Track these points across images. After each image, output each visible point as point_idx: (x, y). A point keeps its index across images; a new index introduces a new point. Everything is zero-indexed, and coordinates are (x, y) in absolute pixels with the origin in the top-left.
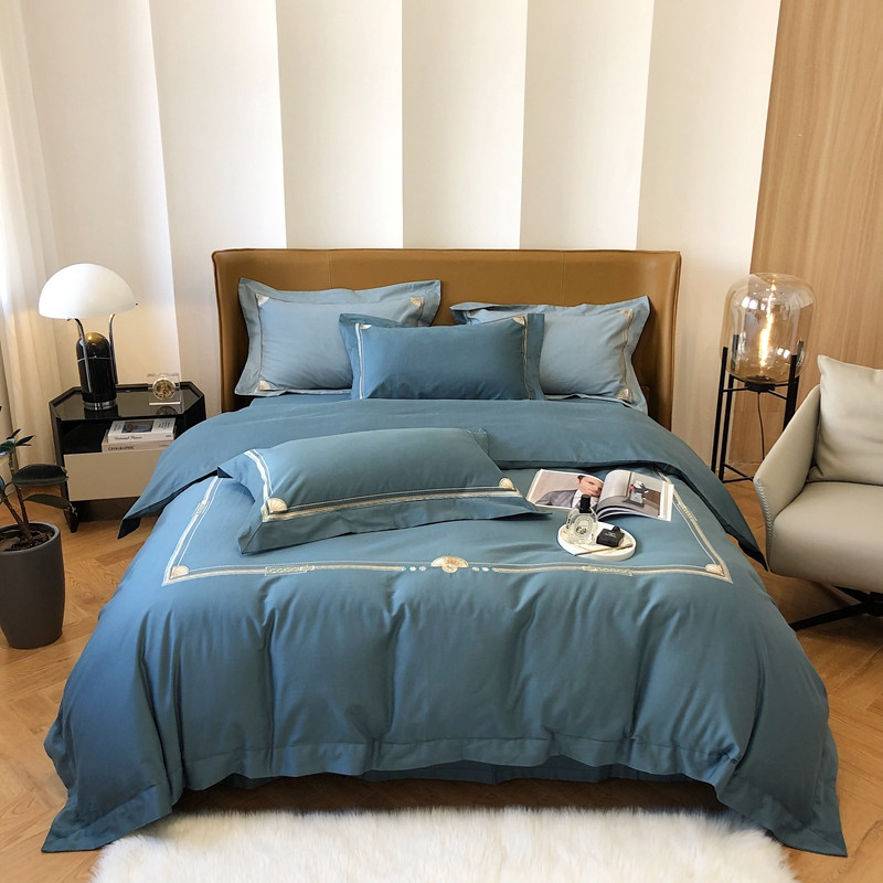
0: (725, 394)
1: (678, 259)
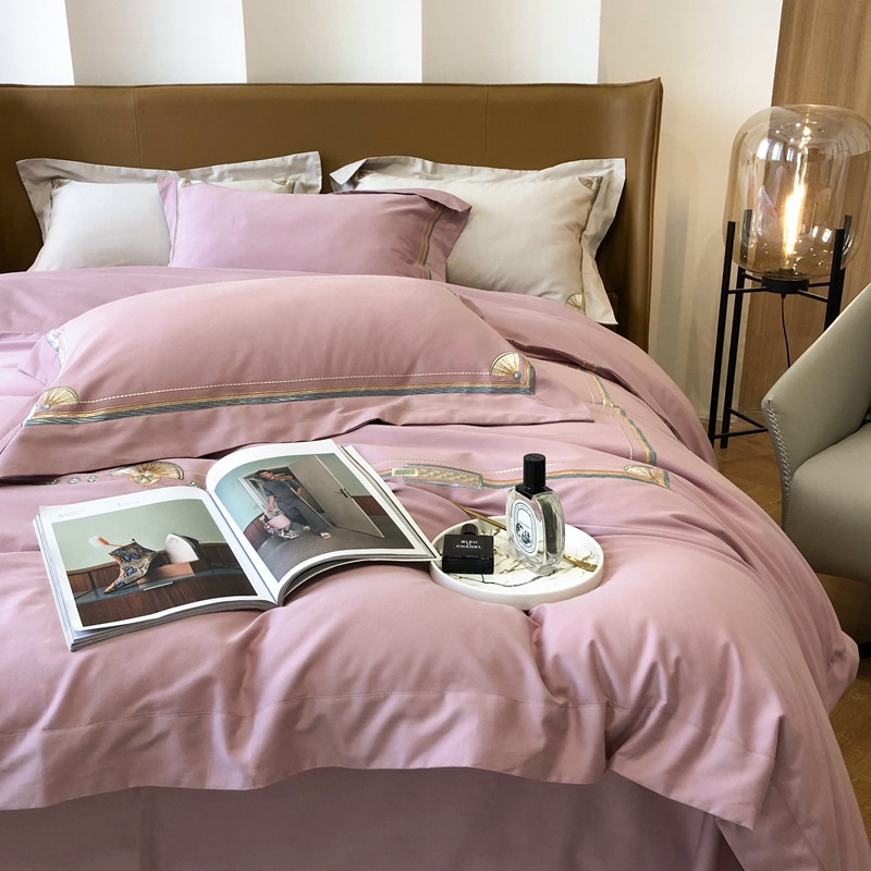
0: (732, 298)
1: (658, 88)
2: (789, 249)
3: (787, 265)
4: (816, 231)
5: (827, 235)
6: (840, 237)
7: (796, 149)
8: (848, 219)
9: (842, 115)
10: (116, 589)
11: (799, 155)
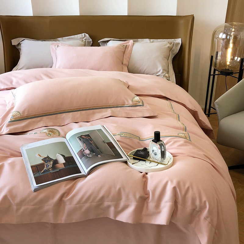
0: (212, 77)
1: (193, 17)
2: (228, 63)
3: (227, 68)
4: (236, 58)
5: (239, 59)
6: (243, 60)
10: (44, 172)
11: (231, 37)
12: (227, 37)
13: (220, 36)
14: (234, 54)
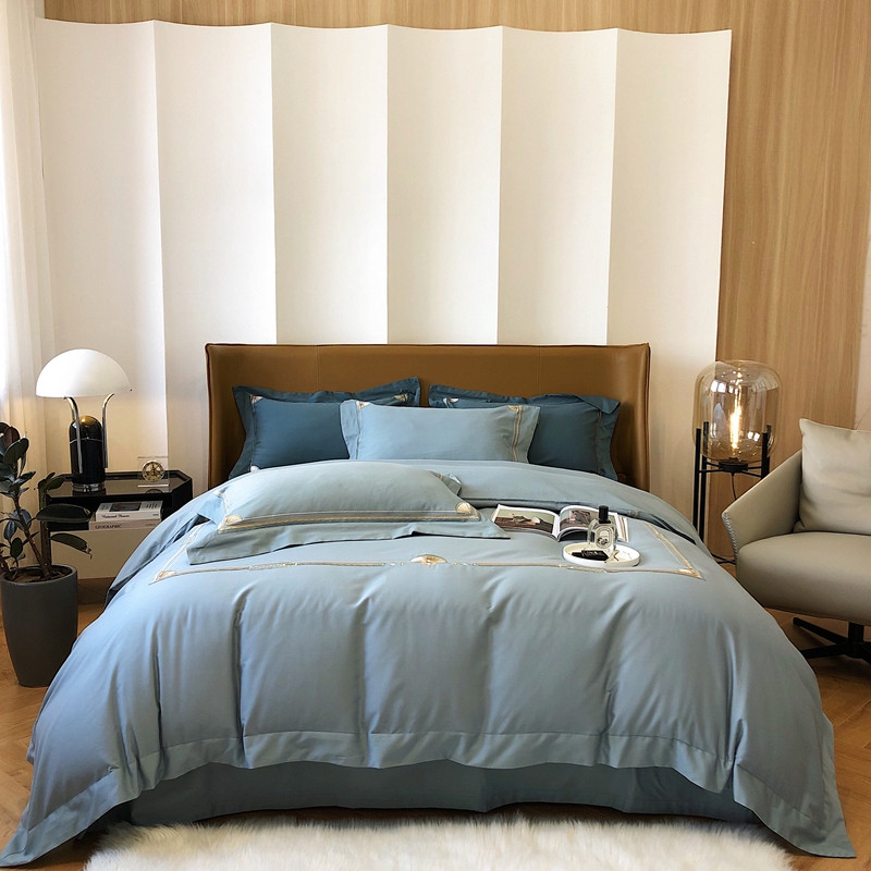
0: (700, 475)
1: (647, 349)
2: (735, 446)
3: (734, 455)
4: (750, 435)
5: (757, 436)
6: (765, 438)
7: (734, 385)
8: (769, 427)
9: (760, 366)
11: (736, 391)
12: (727, 387)
13: (713, 389)
14: (745, 428)
